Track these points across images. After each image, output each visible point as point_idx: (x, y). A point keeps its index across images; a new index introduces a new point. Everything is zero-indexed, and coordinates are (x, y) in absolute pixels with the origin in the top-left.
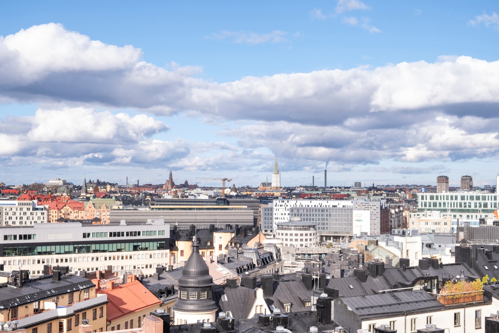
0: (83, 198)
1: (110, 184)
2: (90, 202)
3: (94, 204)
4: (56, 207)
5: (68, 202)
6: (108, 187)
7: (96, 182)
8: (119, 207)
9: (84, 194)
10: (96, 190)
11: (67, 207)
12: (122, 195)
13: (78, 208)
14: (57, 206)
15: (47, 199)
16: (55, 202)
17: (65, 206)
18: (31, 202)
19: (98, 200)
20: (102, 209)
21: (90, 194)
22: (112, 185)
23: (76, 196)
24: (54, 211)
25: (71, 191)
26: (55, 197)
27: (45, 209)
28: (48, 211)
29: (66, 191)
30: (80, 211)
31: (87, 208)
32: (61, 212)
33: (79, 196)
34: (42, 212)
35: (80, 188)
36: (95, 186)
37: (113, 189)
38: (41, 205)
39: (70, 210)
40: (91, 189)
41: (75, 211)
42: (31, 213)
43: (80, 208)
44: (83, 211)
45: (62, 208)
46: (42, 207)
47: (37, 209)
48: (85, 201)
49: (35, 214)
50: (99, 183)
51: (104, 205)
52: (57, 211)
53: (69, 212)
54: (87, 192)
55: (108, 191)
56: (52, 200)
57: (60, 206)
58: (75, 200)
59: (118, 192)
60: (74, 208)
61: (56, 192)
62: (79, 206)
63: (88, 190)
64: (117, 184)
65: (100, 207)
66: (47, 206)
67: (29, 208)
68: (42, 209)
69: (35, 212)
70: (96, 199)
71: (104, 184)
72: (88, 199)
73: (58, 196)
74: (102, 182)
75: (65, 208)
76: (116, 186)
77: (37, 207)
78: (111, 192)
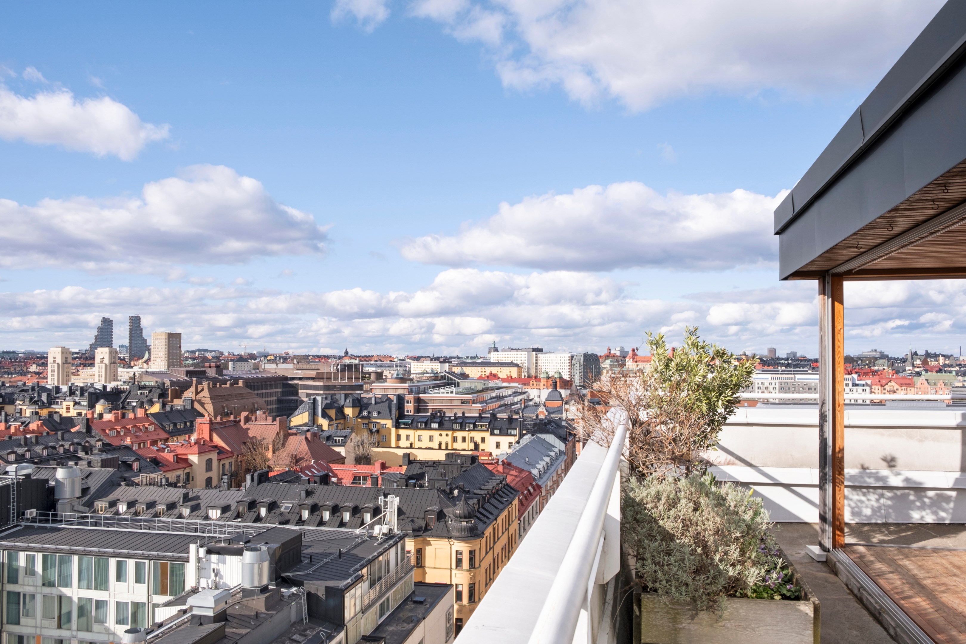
0: (912, 373)
1: (943, 356)
2: (923, 377)
3: (927, 380)
4: (878, 383)
5: (894, 377)
6: (941, 360)
7: (923, 353)
8: (963, 385)
9: (911, 368)
10: (925, 363)
11: (893, 383)
12: (962, 369)
13: (906, 384)
14: (879, 381)
15: (866, 374)
16: (876, 378)
17: (890, 381)
18: (850, 377)
19: (932, 375)
20: (939, 386)
21: (918, 367)
22: (945, 356)
23: (901, 371)
24: (877, 387)
25: (893, 365)
26: (876, 371)
27: (867, 385)
28: (870, 386)
29: (886, 364)
30: (909, 389)
31: (918, 385)
32: (885, 389)
33: (905, 370)
34: (864, 388)
35: (904, 361)
36: (923, 358)
37: (947, 362)
38: (861, 380)
39: (896, 386)
40: (918, 362)
41: (903, 388)
42: (850, 390)
43: (909, 384)
44: (912, 389)
45: (887, 384)
46: (863, 382)
47: (857, 385)
48: (914, 376)
49: (855, 390)
50: (928, 355)
51: (941, 381)
52: (880, 387)
53: (895, 389)
54: (913, 365)
55: (941, 364)
56: (873, 375)
57: (884, 382)
58: (901, 374)
59: (955, 365)
60: (901, 385)
61: (874, 366)
62: (908, 382)
63: (915, 363)
64: (952, 355)
65: (935, 384)
66: (869, 382)
67: (848, 384)
68: (863, 385)
69: (855, 388)
70: (929, 373)
71: (936, 356)
72: (919, 374)
73: (879, 370)
74: (933, 352)
75: (889, 384)
76: (951, 358)
77: (857, 382)
78: (945, 365)
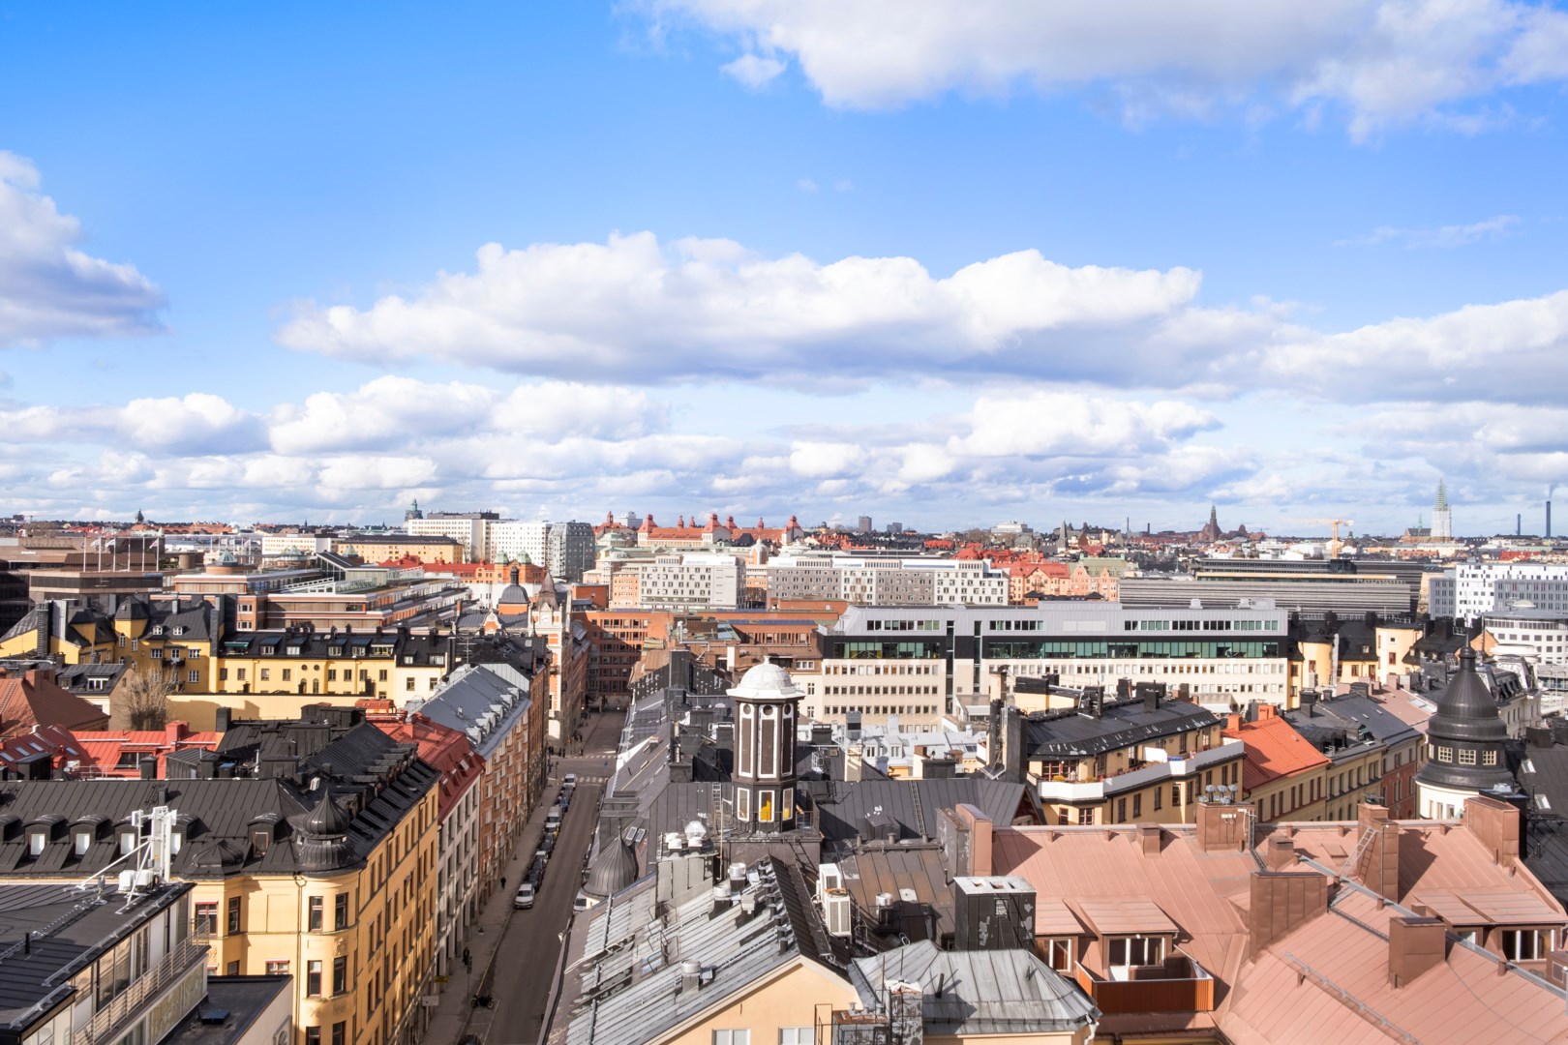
0: (1064, 557)
1: (1107, 531)
2: (1081, 564)
3: (1086, 568)
4: (1020, 572)
5: (1040, 563)
6: (1105, 536)
7: (1081, 527)
8: (1135, 575)
9: (1064, 549)
10: (1083, 541)
11: (1040, 573)
13: (1058, 574)
14: (1021, 570)
15: (1003, 558)
16: (1017, 564)
17: (1036, 570)
18: (980, 562)
19: (1093, 560)
20: (1102, 576)
21: (1074, 548)
23: (1051, 553)
24: (1017, 579)
25: (1039, 544)
26: (1017, 554)
27: (1004, 575)
28: (1008, 578)
29: (1030, 544)
30: (1062, 581)
31: (1074, 575)
32: (1028, 582)
33: (1056, 553)
34: (999, 579)
35: (1054, 538)
36: (1080, 534)
37: (1112, 541)
38: (995, 568)
39: (1045, 577)
40: (1073, 541)
41: (1054, 580)
42: (980, 582)
43: (1063, 574)
44: (1067, 581)
45: (1032, 573)
46: (999, 571)
47: (990, 575)
48: (1068, 561)
49: (987, 583)
50: (1087, 530)
51: (1105, 570)
52: (1022, 579)
53: (1043, 581)
54: (1067, 546)
55: (1105, 543)
56: (1013, 560)
57: (1027, 570)
58: (1051, 559)
60: (1050, 575)
61: (1013, 546)
62: (1060, 570)
63: (1069, 541)
64: (1119, 531)
65: (1097, 574)
66: (1007, 571)
67: (977, 574)
68: (999, 575)
69: (987, 580)
70: (1089, 558)
71: (1097, 531)
72: (1075, 558)
73: (1020, 552)
74: (1093, 527)
75: (1035, 573)
76: (1118, 535)
77: (991, 571)
78: (1110, 545)
